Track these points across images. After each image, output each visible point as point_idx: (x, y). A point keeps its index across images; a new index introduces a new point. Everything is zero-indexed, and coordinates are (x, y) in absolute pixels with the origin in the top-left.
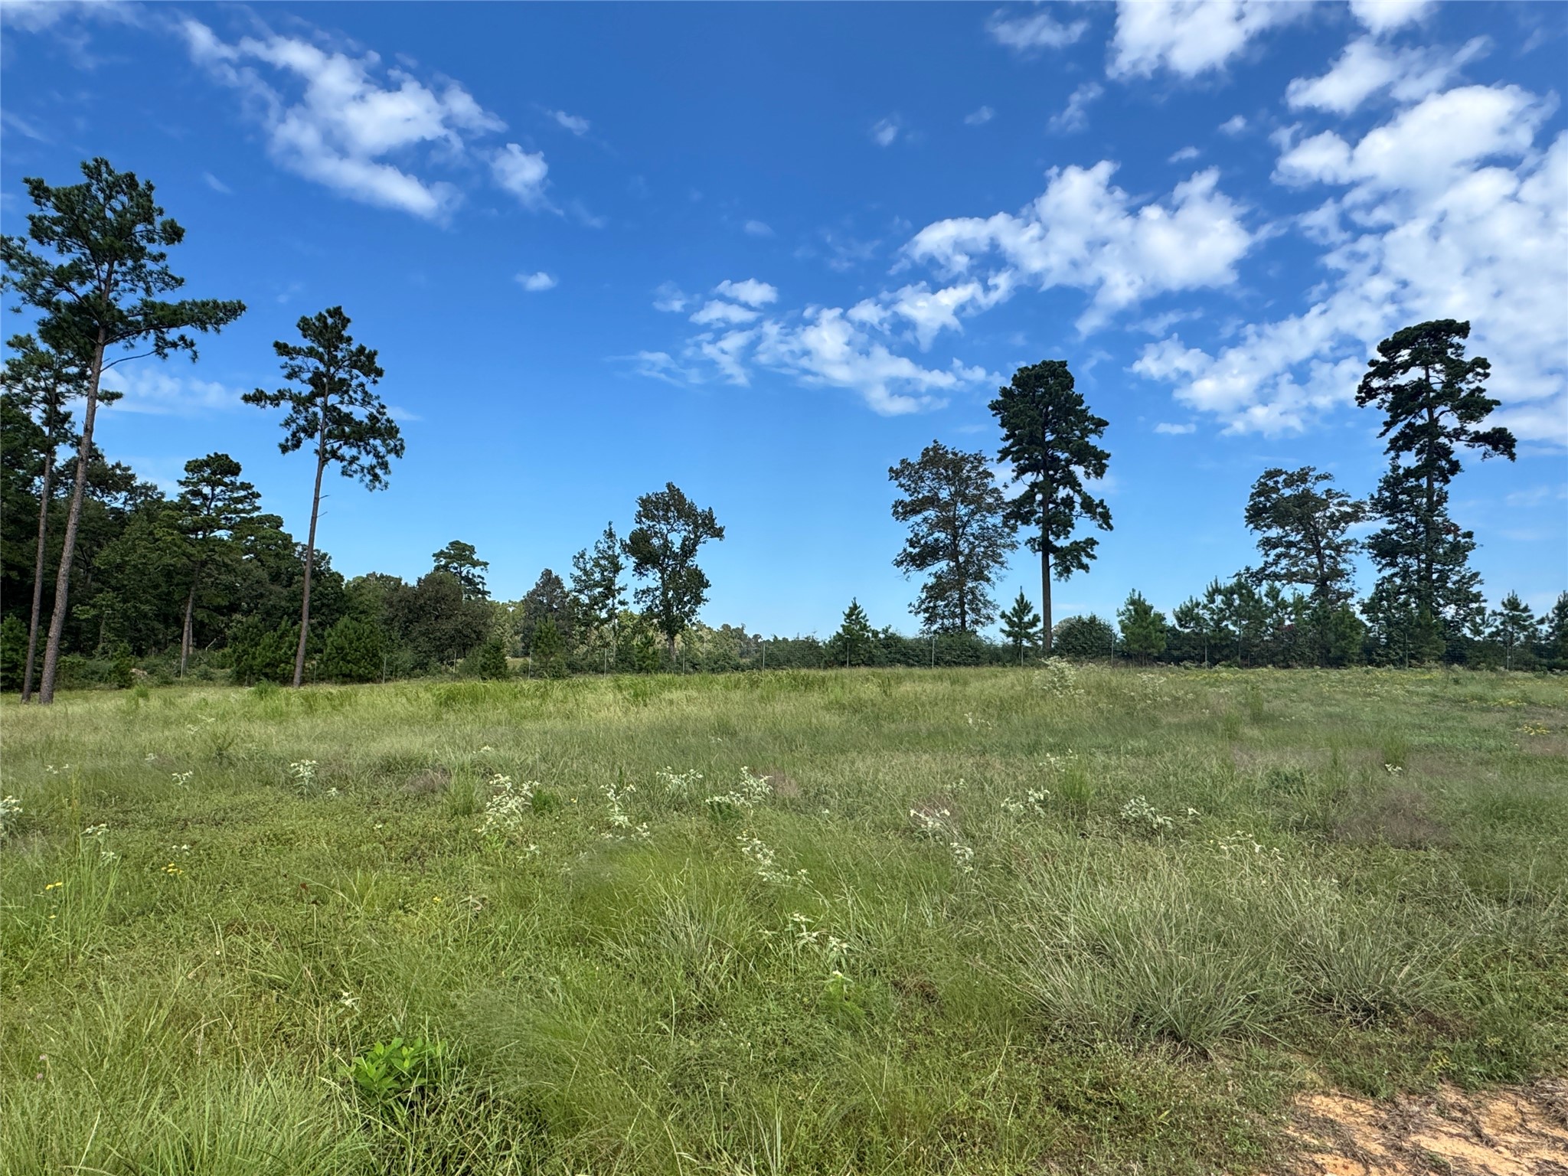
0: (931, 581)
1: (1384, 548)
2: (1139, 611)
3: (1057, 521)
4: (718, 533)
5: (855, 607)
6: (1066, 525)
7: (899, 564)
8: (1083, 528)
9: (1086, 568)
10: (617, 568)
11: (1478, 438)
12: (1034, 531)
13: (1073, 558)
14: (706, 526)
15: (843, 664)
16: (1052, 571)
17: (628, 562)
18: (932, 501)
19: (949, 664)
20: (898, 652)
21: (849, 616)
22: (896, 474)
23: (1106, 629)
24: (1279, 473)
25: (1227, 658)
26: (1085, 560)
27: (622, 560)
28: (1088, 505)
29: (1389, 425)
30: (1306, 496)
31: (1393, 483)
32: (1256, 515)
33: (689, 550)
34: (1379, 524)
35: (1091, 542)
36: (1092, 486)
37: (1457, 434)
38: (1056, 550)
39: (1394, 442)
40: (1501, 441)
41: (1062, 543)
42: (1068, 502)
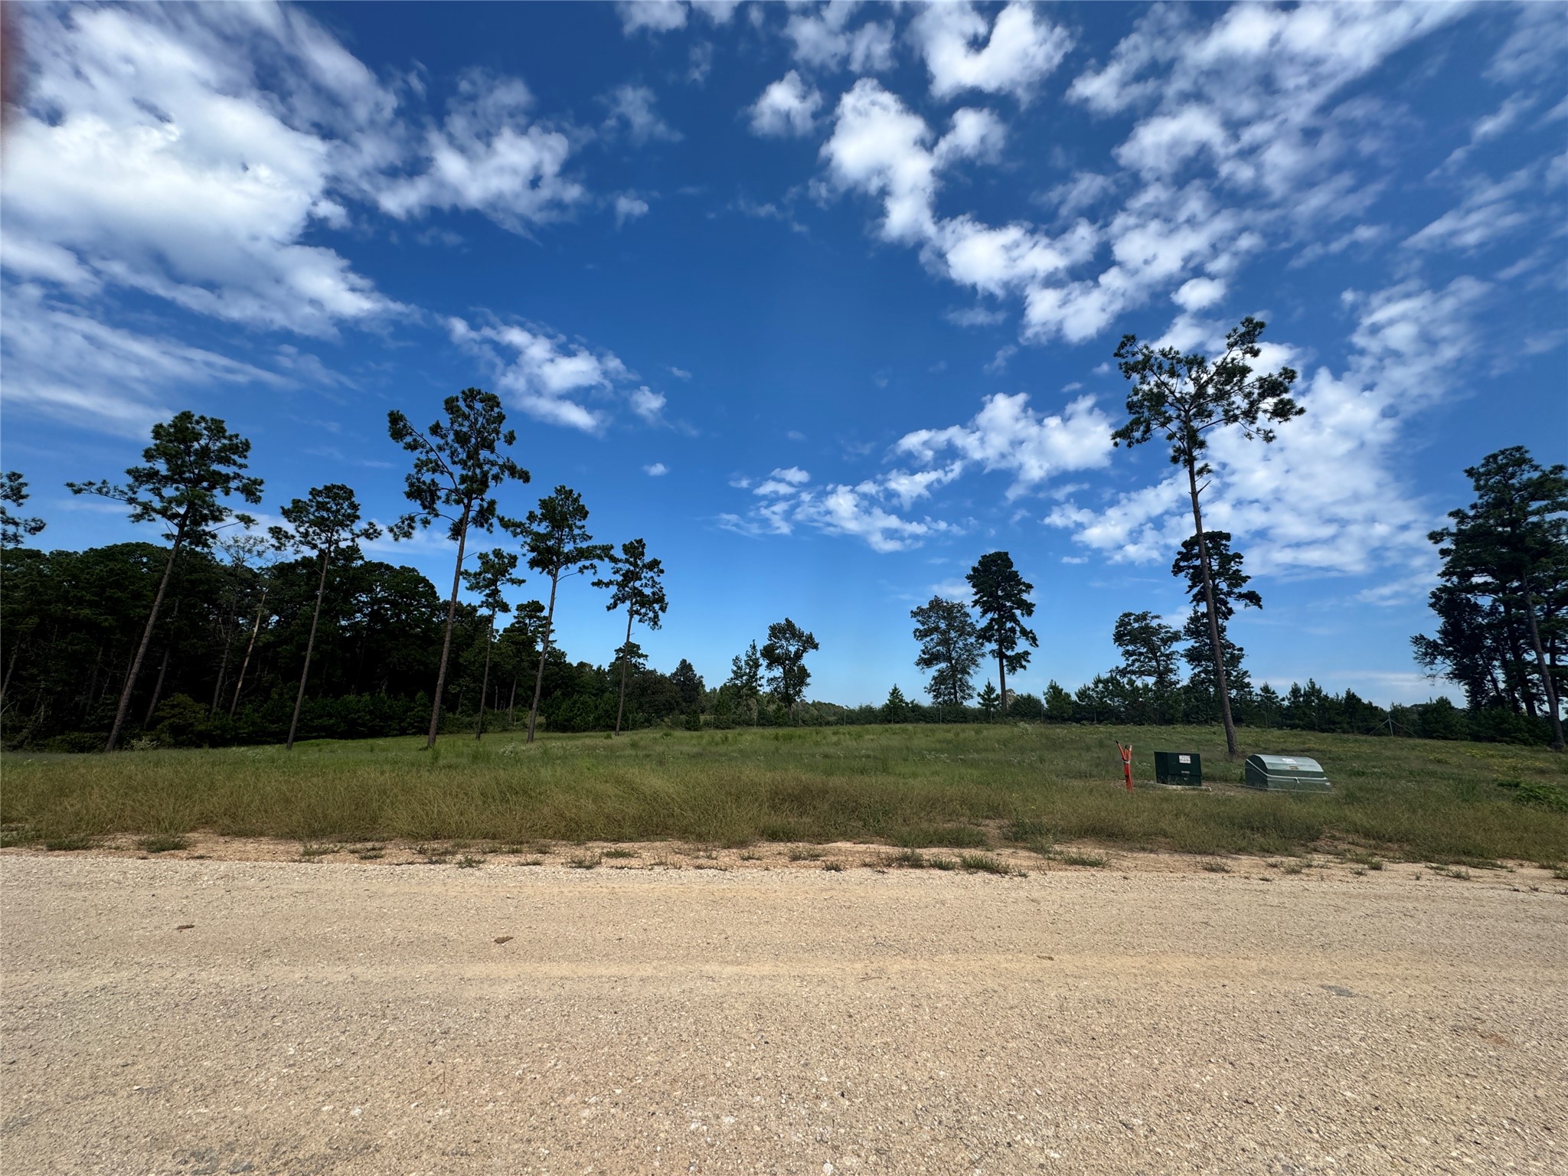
0: (936, 674)
1: (1193, 656)
2: (1055, 692)
3: (1007, 641)
4: (816, 647)
5: (896, 689)
6: (1012, 643)
7: (918, 664)
8: (1022, 645)
9: (1024, 667)
10: (757, 665)
11: (1241, 596)
12: (994, 646)
13: (1017, 662)
14: (810, 643)
15: (889, 722)
16: (1005, 669)
17: (764, 662)
18: (937, 629)
19: (949, 722)
20: (921, 714)
21: (892, 694)
22: (914, 614)
23: (1038, 702)
24: (1130, 614)
25: (1107, 719)
26: (1024, 663)
27: (761, 661)
28: (1025, 633)
29: (1191, 587)
30: (1147, 627)
31: (1194, 620)
32: (1119, 638)
33: (798, 656)
34: (1189, 643)
35: (1027, 653)
36: (1026, 622)
37: (1229, 594)
38: (1007, 657)
39: (1195, 596)
40: (1253, 598)
41: (1009, 653)
42: (1013, 630)
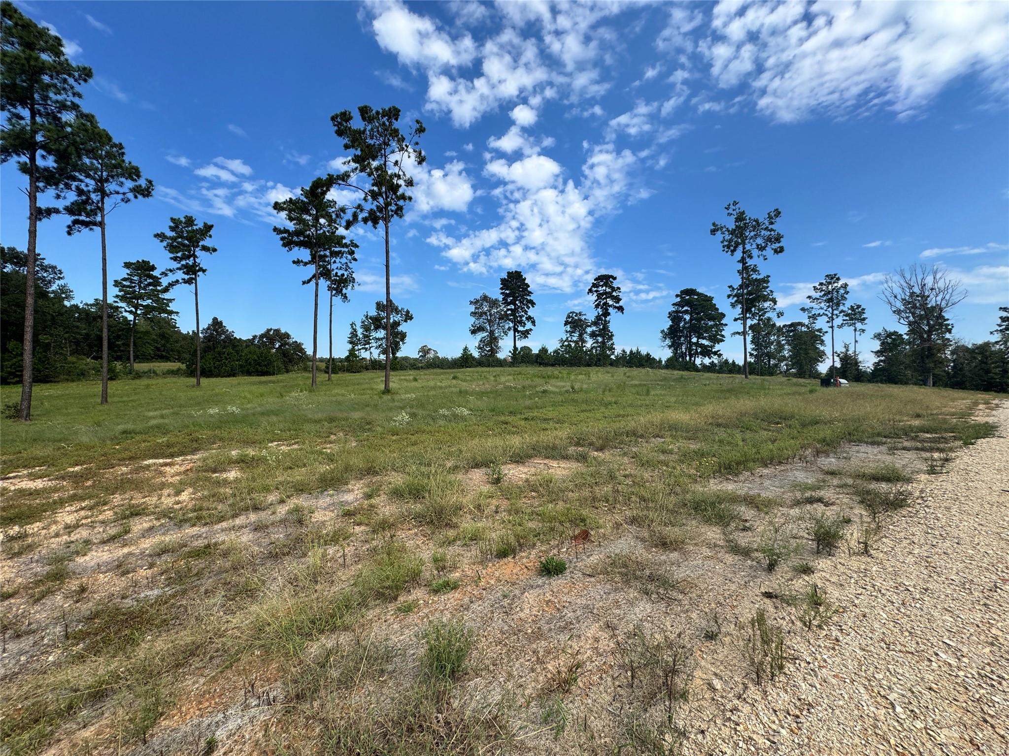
0: (480, 339)
2: (543, 350)
3: (518, 322)
4: (411, 319)
5: (465, 347)
7: (472, 333)
10: (369, 329)
11: (616, 307)
12: (510, 325)
14: (408, 317)
15: (462, 367)
19: (489, 366)
20: (475, 362)
21: (464, 350)
22: (472, 303)
24: (572, 312)
26: (528, 335)
28: (529, 318)
29: (595, 301)
32: (566, 323)
33: (398, 324)
34: (594, 328)
35: (531, 330)
37: (612, 306)
38: (519, 332)
39: (597, 305)
40: (621, 309)
